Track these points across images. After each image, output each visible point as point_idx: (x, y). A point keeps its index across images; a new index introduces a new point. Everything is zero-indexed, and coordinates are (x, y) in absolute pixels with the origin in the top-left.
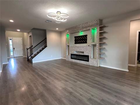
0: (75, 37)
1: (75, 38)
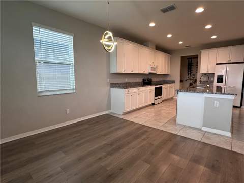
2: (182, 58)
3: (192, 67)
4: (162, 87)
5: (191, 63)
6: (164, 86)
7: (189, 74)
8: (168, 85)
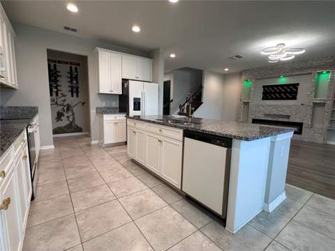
0: (264, 87)
1: (264, 90)
3: (59, 79)
5: (56, 71)
7: (54, 94)
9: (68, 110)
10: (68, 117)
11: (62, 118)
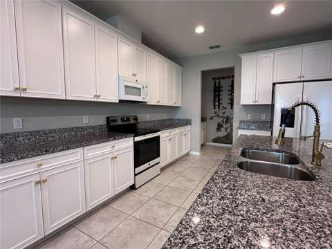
2: (205, 74)
3: (221, 93)
4: (158, 137)
5: (219, 87)
6: (164, 135)
7: (217, 107)
8: (177, 130)
9: (227, 121)
10: (226, 129)
11: (222, 129)
